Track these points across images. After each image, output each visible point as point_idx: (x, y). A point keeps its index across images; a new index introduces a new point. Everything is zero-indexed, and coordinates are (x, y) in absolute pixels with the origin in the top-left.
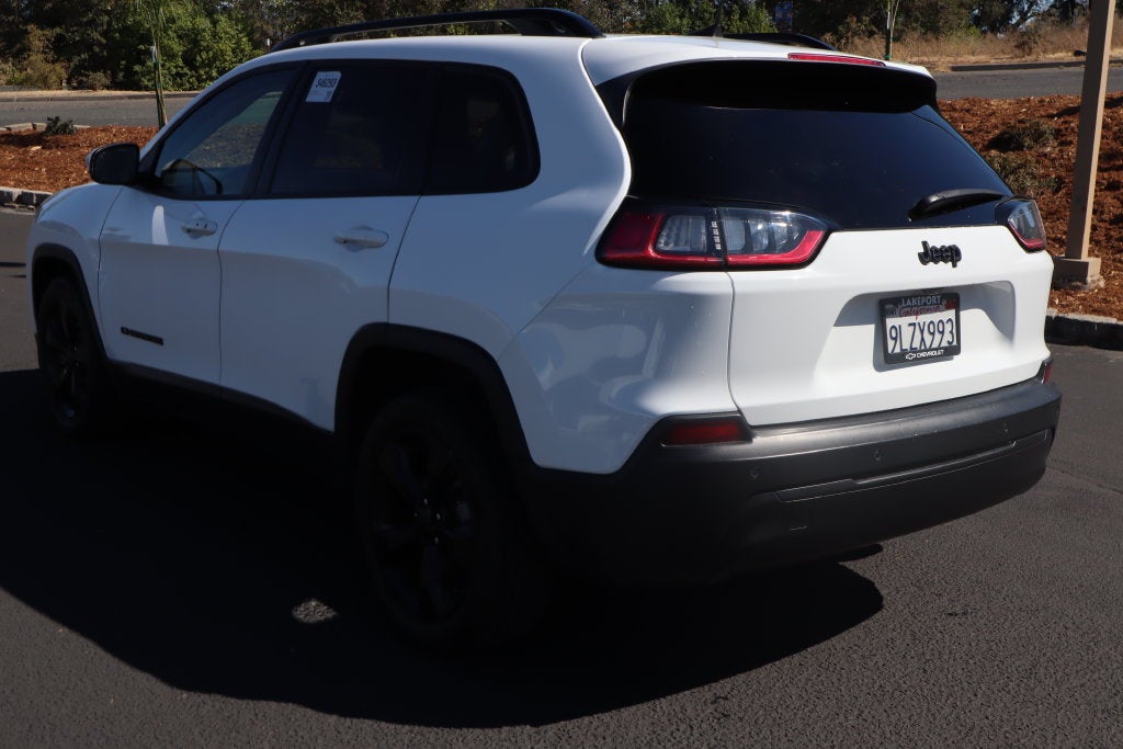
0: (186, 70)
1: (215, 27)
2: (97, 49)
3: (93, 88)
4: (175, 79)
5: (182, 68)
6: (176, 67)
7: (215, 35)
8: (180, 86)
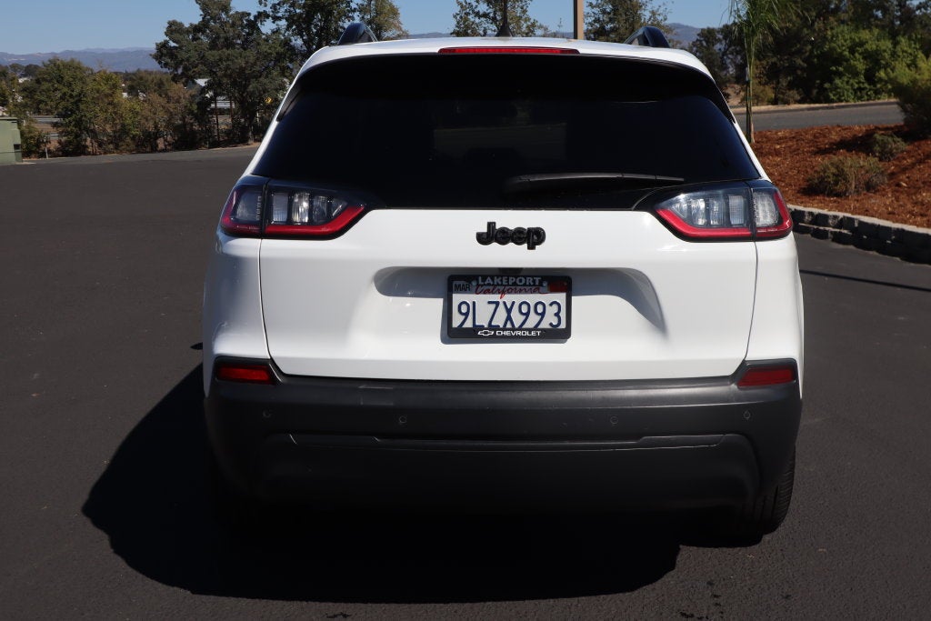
0: (866, 85)
1: (895, 47)
2: (799, 72)
3: (787, 102)
4: (856, 93)
5: (863, 83)
6: (859, 83)
7: (894, 54)
8: (860, 98)
